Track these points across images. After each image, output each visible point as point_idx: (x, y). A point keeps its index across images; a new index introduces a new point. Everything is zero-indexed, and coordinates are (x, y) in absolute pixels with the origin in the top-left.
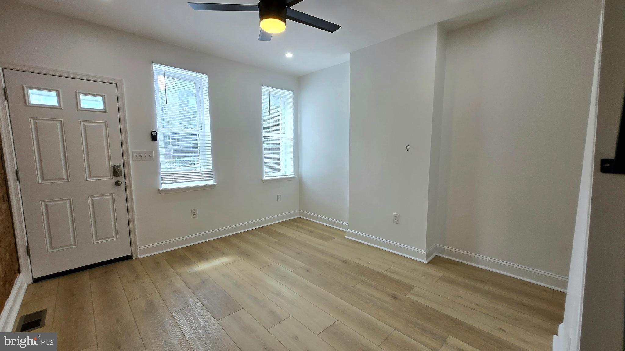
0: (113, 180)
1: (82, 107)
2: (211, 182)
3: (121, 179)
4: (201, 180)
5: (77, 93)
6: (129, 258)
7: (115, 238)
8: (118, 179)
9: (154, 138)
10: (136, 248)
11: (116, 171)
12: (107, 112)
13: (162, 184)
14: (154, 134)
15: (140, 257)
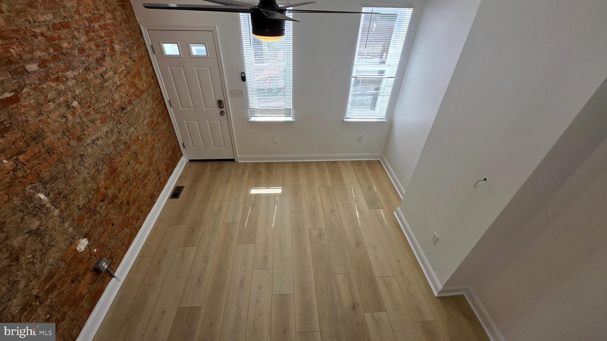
0: (219, 110)
1: (194, 54)
2: (290, 119)
3: (224, 110)
4: (281, 116)
5: (188, 44)
6: (233, 160)
7: (223, 147)
8: (222, 110)
9: (244, 79)
10: (237, 156)
11: (220, 103)
12: (208, 58)
13: (251, 117)
14: (243, 75)
15: (239, 162)
